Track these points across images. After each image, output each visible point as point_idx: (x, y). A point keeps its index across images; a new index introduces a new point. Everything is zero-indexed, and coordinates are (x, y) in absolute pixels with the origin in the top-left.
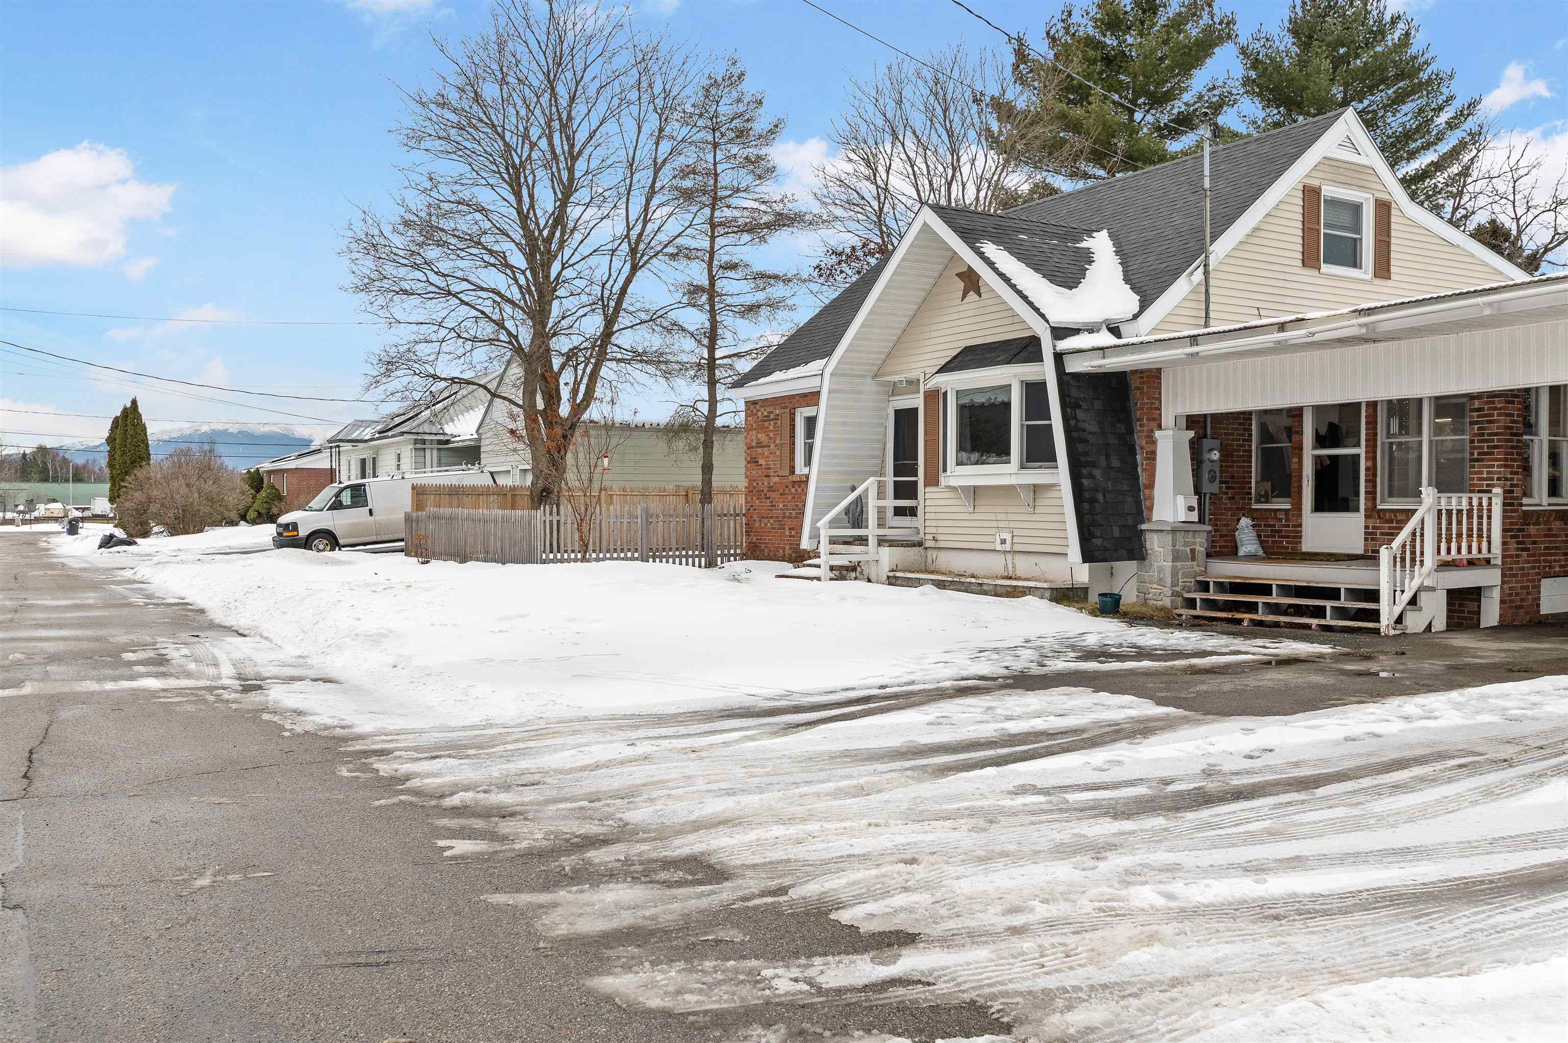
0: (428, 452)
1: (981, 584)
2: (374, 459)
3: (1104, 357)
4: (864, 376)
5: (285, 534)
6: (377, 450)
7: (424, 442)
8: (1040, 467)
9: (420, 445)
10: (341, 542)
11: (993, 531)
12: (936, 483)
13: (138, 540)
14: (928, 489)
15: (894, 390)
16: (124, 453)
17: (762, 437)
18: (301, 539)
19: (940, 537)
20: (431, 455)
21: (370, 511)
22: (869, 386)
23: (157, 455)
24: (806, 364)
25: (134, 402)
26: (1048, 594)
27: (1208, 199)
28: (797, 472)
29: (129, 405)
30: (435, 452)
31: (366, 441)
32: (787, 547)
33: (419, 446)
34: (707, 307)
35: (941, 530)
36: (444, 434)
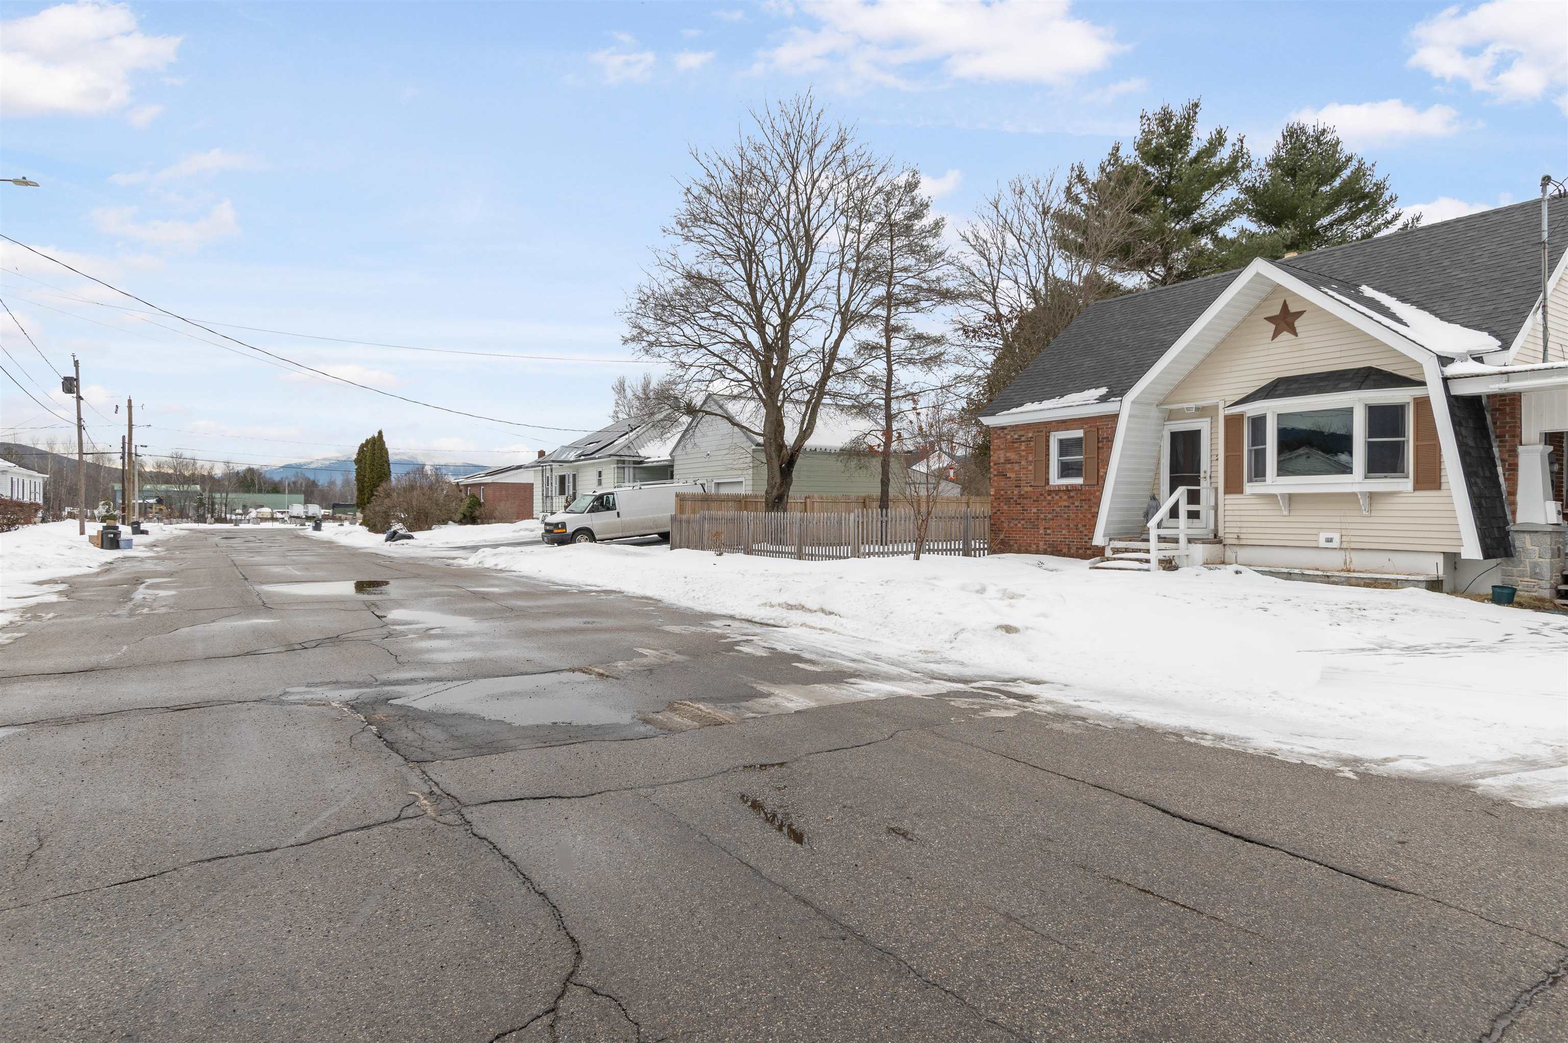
0: (626, 470)
1: (1328, 576)
2: (574, 476)
3: (1508, 381)
4: (1151, 404)
5: (556, 531)
6: (578, 468)
7: (624, 462)
8: (1386, 477)
9: (621, 463)
10: (597, 537)
11: (1315, 531)
12: (1239, 490)
13: (415, 534)
14: (1228, 496)
15: (1171, 416)
16: (372, 470)
17: (1012, 456)
18: (568, 535)
19: (1242, 536)
20: (629, 472)
21: (618, 513)
22: (1154, 413)
23: (396, 472)
24: (1062, 396)
25: (380, 433)
26: (1424, 585)
27: (1546, 251)
28: (1051, 483)
29: (376, 435)
30: (631, 470)
31: (571, 462)
32: (1041, 543)
33: (620, 465)
34: (885, 359)
35: (1244, 530)
36: (639, 456)
